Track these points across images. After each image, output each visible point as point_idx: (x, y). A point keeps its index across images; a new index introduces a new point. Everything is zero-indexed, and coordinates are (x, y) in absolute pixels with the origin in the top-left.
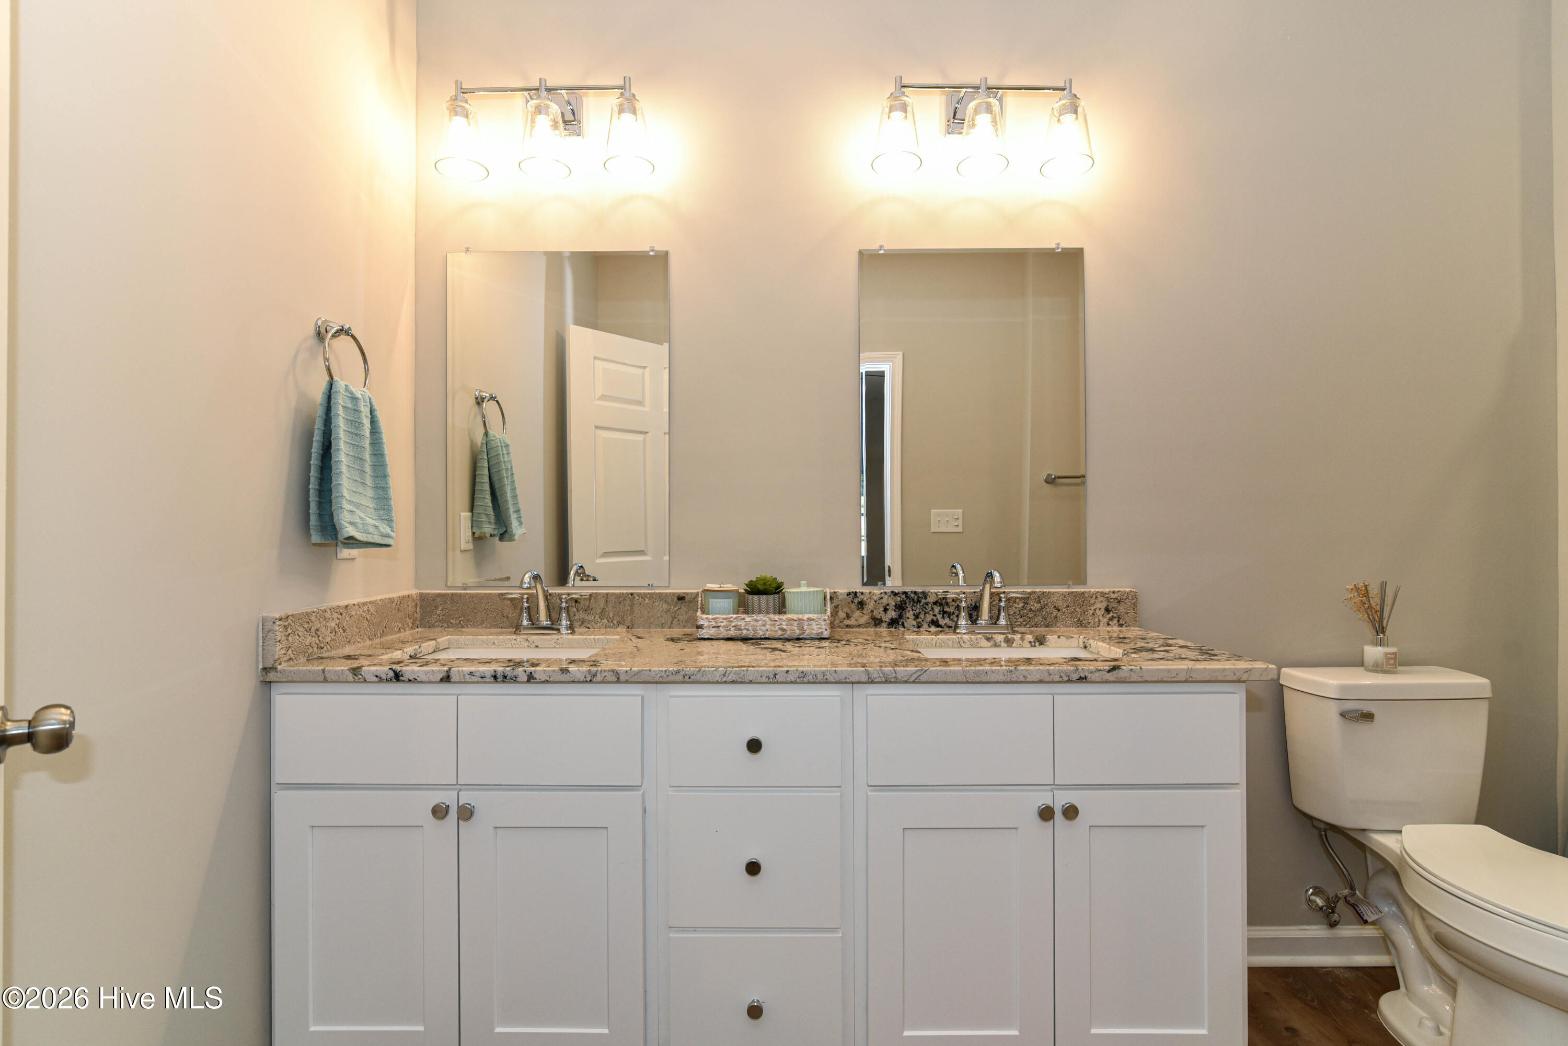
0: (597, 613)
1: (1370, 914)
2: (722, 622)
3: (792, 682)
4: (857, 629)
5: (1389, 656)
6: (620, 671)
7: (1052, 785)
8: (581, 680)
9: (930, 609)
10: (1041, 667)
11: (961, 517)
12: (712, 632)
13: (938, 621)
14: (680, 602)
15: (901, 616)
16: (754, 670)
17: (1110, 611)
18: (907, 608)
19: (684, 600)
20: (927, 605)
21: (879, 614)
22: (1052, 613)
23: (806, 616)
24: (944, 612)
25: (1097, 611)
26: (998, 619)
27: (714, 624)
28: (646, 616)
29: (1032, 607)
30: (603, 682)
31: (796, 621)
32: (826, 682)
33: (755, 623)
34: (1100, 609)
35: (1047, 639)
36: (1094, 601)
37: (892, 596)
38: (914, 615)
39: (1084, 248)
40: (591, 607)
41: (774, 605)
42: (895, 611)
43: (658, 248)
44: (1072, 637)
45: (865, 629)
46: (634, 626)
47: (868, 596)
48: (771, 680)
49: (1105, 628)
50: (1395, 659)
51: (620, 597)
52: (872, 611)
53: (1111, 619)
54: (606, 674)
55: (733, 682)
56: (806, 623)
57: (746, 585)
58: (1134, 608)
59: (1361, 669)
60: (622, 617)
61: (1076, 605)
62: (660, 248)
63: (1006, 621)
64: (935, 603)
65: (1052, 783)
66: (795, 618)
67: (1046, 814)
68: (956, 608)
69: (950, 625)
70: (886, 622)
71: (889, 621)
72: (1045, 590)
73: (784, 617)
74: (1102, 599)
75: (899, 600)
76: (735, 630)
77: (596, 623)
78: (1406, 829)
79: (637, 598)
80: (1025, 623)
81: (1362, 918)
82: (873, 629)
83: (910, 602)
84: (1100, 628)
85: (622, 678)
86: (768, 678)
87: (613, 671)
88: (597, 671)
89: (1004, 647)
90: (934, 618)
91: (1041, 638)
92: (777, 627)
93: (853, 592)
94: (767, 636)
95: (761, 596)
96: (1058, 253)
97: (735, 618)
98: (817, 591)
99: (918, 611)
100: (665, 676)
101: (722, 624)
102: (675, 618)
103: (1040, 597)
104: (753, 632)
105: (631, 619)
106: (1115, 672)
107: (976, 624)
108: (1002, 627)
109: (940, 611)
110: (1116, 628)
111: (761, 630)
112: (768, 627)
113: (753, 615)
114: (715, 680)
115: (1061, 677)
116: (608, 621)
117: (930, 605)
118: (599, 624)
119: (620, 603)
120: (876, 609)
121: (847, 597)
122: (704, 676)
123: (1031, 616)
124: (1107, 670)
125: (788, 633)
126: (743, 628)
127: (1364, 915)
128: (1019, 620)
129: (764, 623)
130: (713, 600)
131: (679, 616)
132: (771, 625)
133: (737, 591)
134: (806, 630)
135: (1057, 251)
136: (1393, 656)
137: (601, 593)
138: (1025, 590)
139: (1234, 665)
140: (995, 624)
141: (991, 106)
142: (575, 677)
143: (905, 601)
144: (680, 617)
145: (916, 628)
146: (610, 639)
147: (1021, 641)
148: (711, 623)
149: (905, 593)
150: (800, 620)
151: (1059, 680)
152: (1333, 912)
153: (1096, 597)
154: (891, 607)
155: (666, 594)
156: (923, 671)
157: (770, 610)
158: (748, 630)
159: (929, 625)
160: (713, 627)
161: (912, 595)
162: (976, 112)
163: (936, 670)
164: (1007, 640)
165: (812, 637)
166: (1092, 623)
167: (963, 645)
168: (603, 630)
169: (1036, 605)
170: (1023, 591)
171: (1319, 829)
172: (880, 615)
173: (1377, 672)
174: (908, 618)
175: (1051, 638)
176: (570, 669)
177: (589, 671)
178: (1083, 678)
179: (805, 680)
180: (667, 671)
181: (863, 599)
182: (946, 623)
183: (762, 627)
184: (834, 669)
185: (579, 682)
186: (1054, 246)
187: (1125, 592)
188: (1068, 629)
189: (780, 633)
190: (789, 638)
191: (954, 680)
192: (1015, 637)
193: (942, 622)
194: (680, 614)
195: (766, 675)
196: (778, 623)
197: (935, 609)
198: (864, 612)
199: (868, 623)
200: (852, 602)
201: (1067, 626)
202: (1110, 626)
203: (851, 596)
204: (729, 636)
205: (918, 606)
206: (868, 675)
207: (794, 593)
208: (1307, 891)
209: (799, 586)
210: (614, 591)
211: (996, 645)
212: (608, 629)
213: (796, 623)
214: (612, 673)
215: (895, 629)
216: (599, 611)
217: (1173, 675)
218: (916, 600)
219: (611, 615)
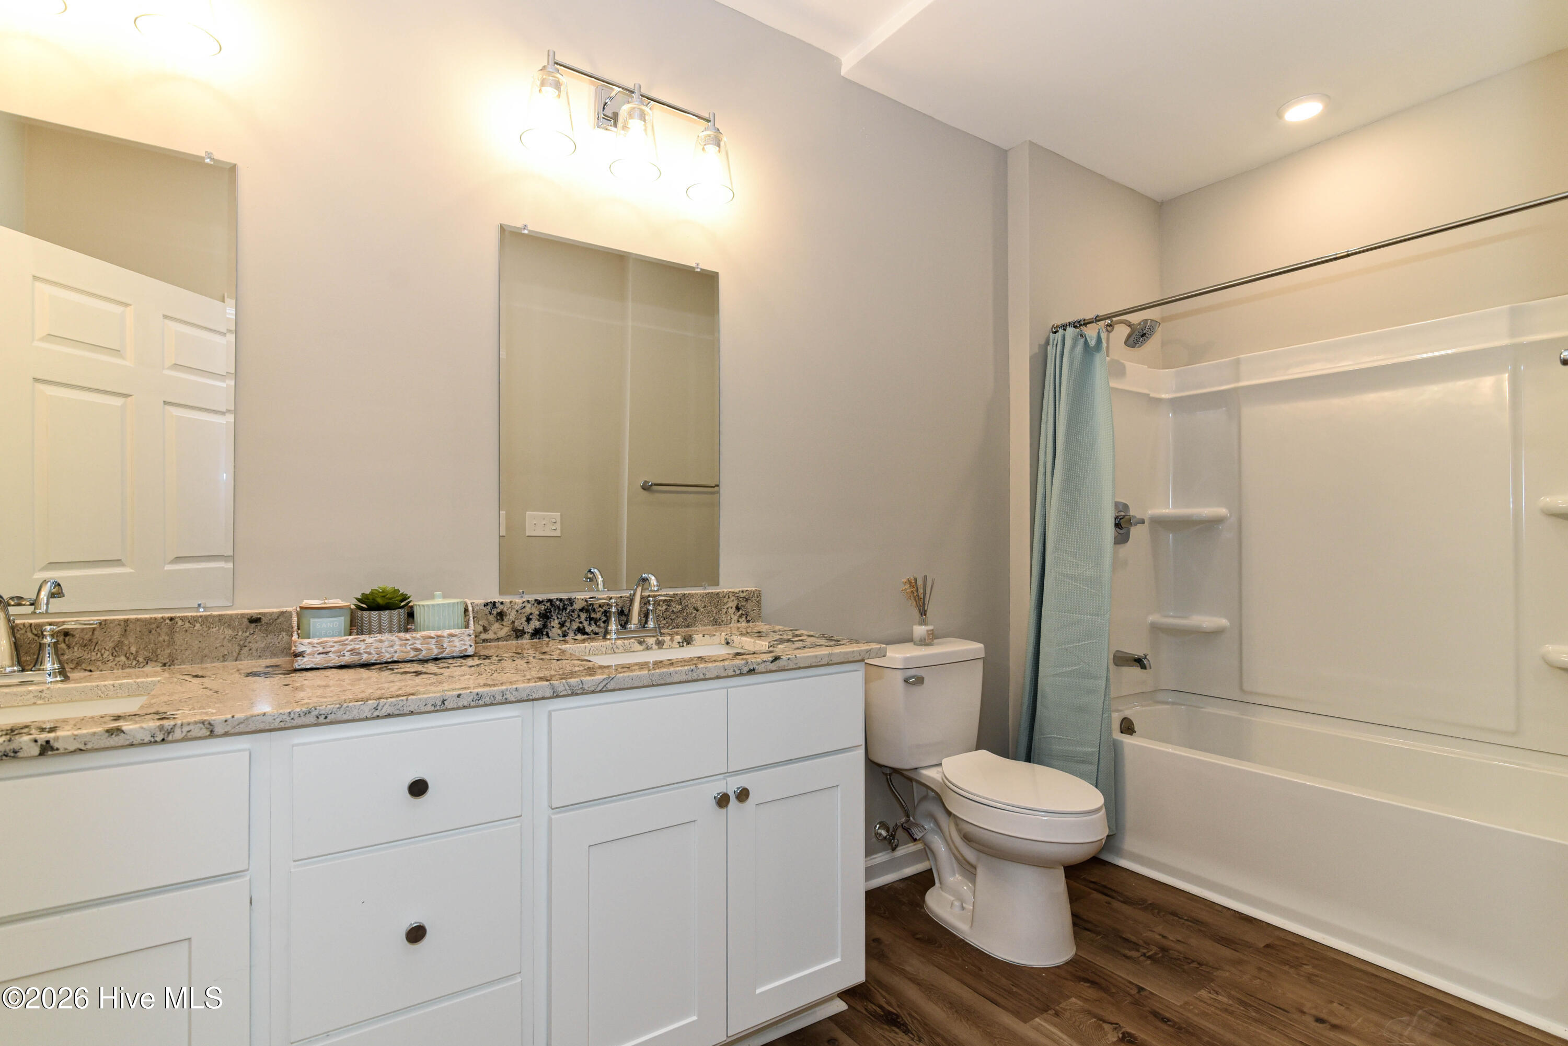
0: (107, 648)
1: (918, 833)
2: (333, 647)
3: (464, 707)
4: (496, 643)
5: (929, 632)
6: (214, 720)
7: (726, 773)
8: (145, 741)
9: (576, 616)
10: (717, 664)
11: (559, 520)
12: (319, 660)
13: (584, 628)
14: (253, 625)
15: (545, 626)
16: (417, 698)
17: (740, 609)
18: (552, 616)
19: (260, 622)
20: (573, 612)
21: (521, 624)
22: (691, 614)
23: (446, 632)
24: (591, 619)
25: (730, 609)
26: (646, 622)
27: (321, 650)
28: (196, 647)
29: (674, 609)
30: (185, 739)
31: (434, 638)
32: (507, 702)
33: (379, 645)
34: (732, 607)
35: (693, 638)
36: (727, 600)
37: (536, 605)
38: (559, 623)
39: (720, 273)
40: (95, 641)
41: (399, 621)
42: (539, 620)
43: (217, 156)
44: (715, 635)
45: (505, 642)
46: (176, 661)
47: (509, 606)
48: (438, 708)
49: (735, 625)
50: (932, 634)
51: (150, 624)
52: (513, 622)
53: (741, 616)
54: (191, 727)
55: (389, 716)
56: (446, 640)
57: (358, 600)
58: (758, 605)
59: (912, 643)
60: (154, 652)
61: (712, 604)
62: (224, 155)
63: (654, 623)
64: (582, 610)
65: (726, 771)
66: (432, 635)
67: (723, 801)
68: (602, 614)
69: (597, 632)
70: (528, 633)
71: (533, 632)
72: (686, 592)
73: (418, 635)
74: (733, 598)
75: (543, 609)
76: (351, 655)
77: (104, 663)
78: (945, 761)
79: (180, 623)
80: (667, 625)
81: (913, 838)
82: (514, 642)
83: (555, 610)
84: (731, 625)
85: (219, 730)
86: (434, 705)
87: (203, 723)
88: (175, 725)
89: (656, 649)
90: (581, 625)
91: (688, 638)
92: (408, 648)
93: (491, 602)
94: (395, 659)
95: (382, 612)
96: (697, 272)
97: (352, 641)
98: (458, 603)
99: (563, 619)
100: (288, 719)
101: (333, 649)
102: (245, 646)
103: (681, 599)
104: (377, 656)
105: (170, 653)
106: (777, 662)
107: (626, 628)
108: (650, 630)
109: (586, 618)
110: (744, 624)
111: (387, 652)
112: (396, 648)
113: (376, 635)
114: (363, 716)
115: (734, 671)
116: (128, 658)
117: (576, 612)
118: (110, 664)
119: (150, 632)
120: (517, 619)
121: (485, 608)
122: (347, 713)
123: (673, 618)
124: (770, 661)
125: (424, 653)
126: (362, 652)
127: (913, 833)
128: (662, 623)
129: (392, 643)
130: (316, 620)
131: (251, 644)
132: (401, 645)
133: (349, 607)
134: (446, 648)
135: (696, 270)
136: (931, 632)
137: (114, 620)
138: (668, 593)
139: (859, 647)
140: (644, 627)
141: (645, 114)
142: (134, 737)
143: (550, 609)
144: (254, 646)
145: (561, 638)
146: (142, 682)
147: (670, 642)
148: (315, 649)
149: (550, 601)
150: (438, 636)
151: (733, 674)
152: (894, 839)
153: (729, 597)
154: (535, 617)
155: (231, 616)
156: (611, 679)
157: (394, 628)
158: (369, 653)
159: (575, 633)
160: (319, 654)
161: (558, 603)
162: (630, 115)
163: (623, 676)
164: (658, 642)
165: (453, 656)
166: (726, 621)
167: (616, 650)
168: (119, 672)
169: (677, 607)
170: (667, 594)
171: (886, 774)
172: (522, 626)
173: (921, 645)
174: (553, 627)
175: (697, 638)
176: (124, 728)
177: (161, 728)
178: (752, 670)
179: (481, 702)
180: (292, 713)
181: (502, 609)
182: (592, 630)
183: (389, 649)
184: (515, 686)
185: (143, 744)
186: (694, 265)
187: (751, 591)
188: (705, 628)
189: (412, 654)
190: (425, 659)
191: (641, 684)
192: (665, 638)
193: (588, 629)
194: (252, 641)
195: (432, 703)
196: (410, 643)
197: (581, 616)
198: (504, 623)
199: (509, 635)
200: (490, 613)
201: (704, 625)
202: (740, 623)
203: (489, 607)
204: (343, 663)
205: (564, 614)
206: (553, 689)
207: (428, 606)
208: (876, 826)
209: (432, 597)
210: (139, 616)
211: (648, 648)
212: (128, 670)
213: (434, 641)
214: (201, 725)
215: (539, 640)
216: (111, 645)
217: (819, 660)
218: (561, 608)
219: (133, 649)
